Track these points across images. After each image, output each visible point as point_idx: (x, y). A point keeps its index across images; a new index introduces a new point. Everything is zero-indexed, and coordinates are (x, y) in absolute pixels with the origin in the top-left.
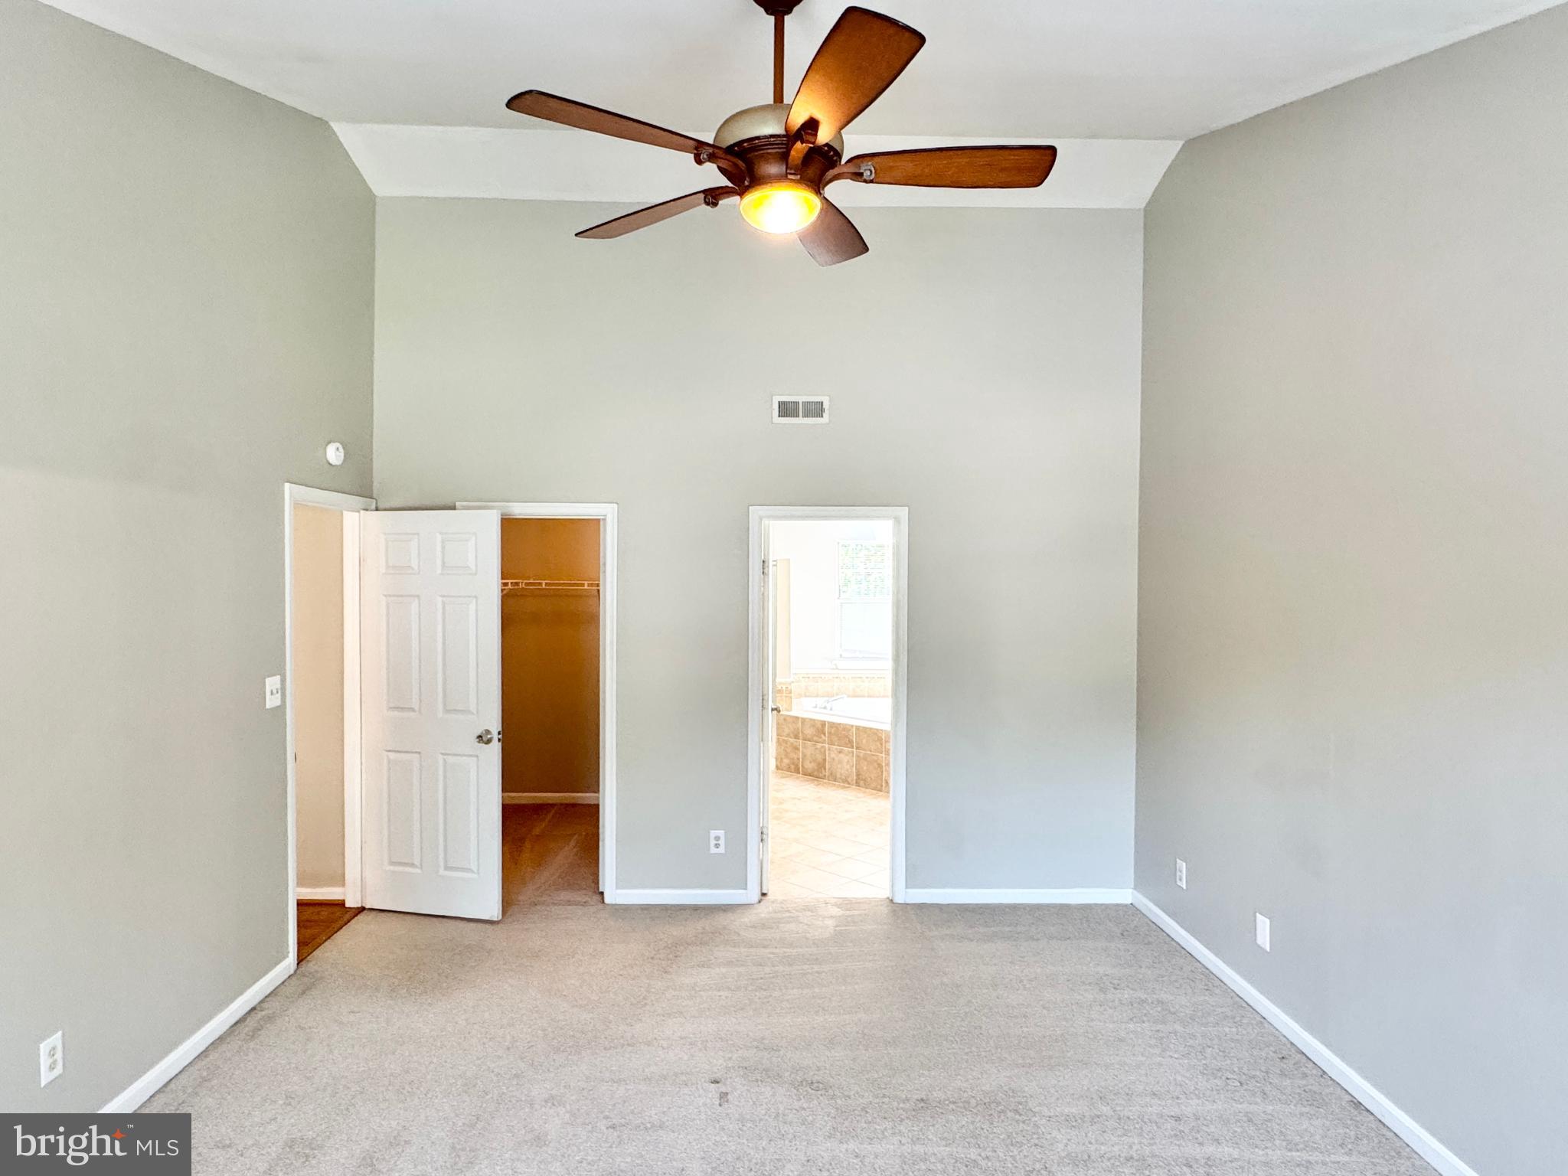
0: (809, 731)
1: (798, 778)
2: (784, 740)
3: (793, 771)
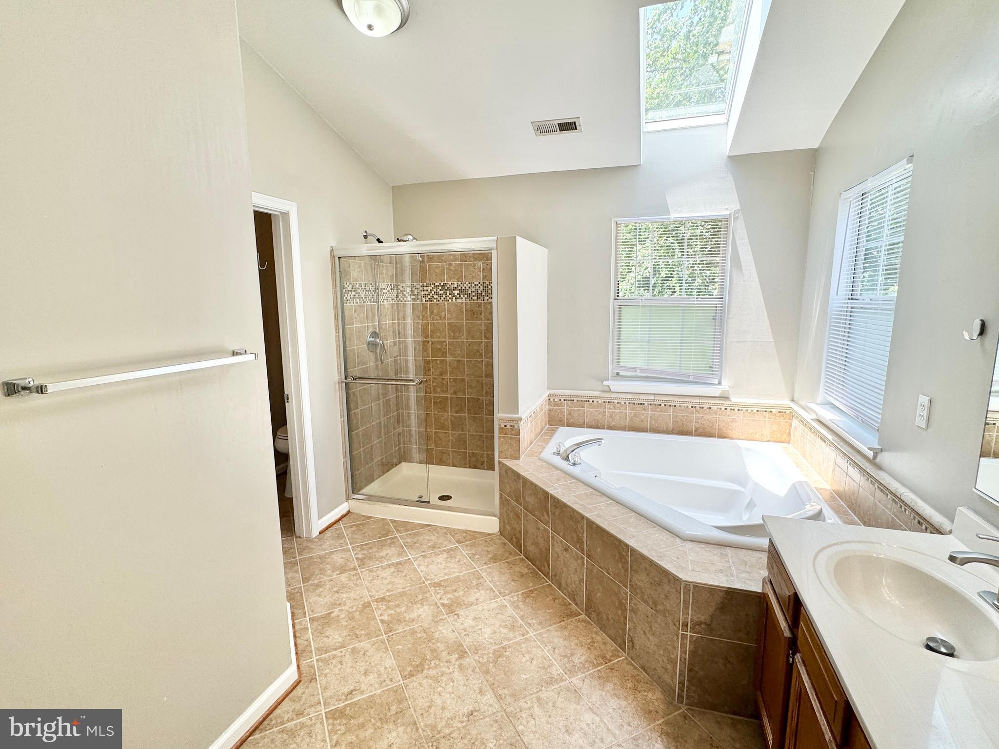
2: (506, 499)
3: (515, 544)
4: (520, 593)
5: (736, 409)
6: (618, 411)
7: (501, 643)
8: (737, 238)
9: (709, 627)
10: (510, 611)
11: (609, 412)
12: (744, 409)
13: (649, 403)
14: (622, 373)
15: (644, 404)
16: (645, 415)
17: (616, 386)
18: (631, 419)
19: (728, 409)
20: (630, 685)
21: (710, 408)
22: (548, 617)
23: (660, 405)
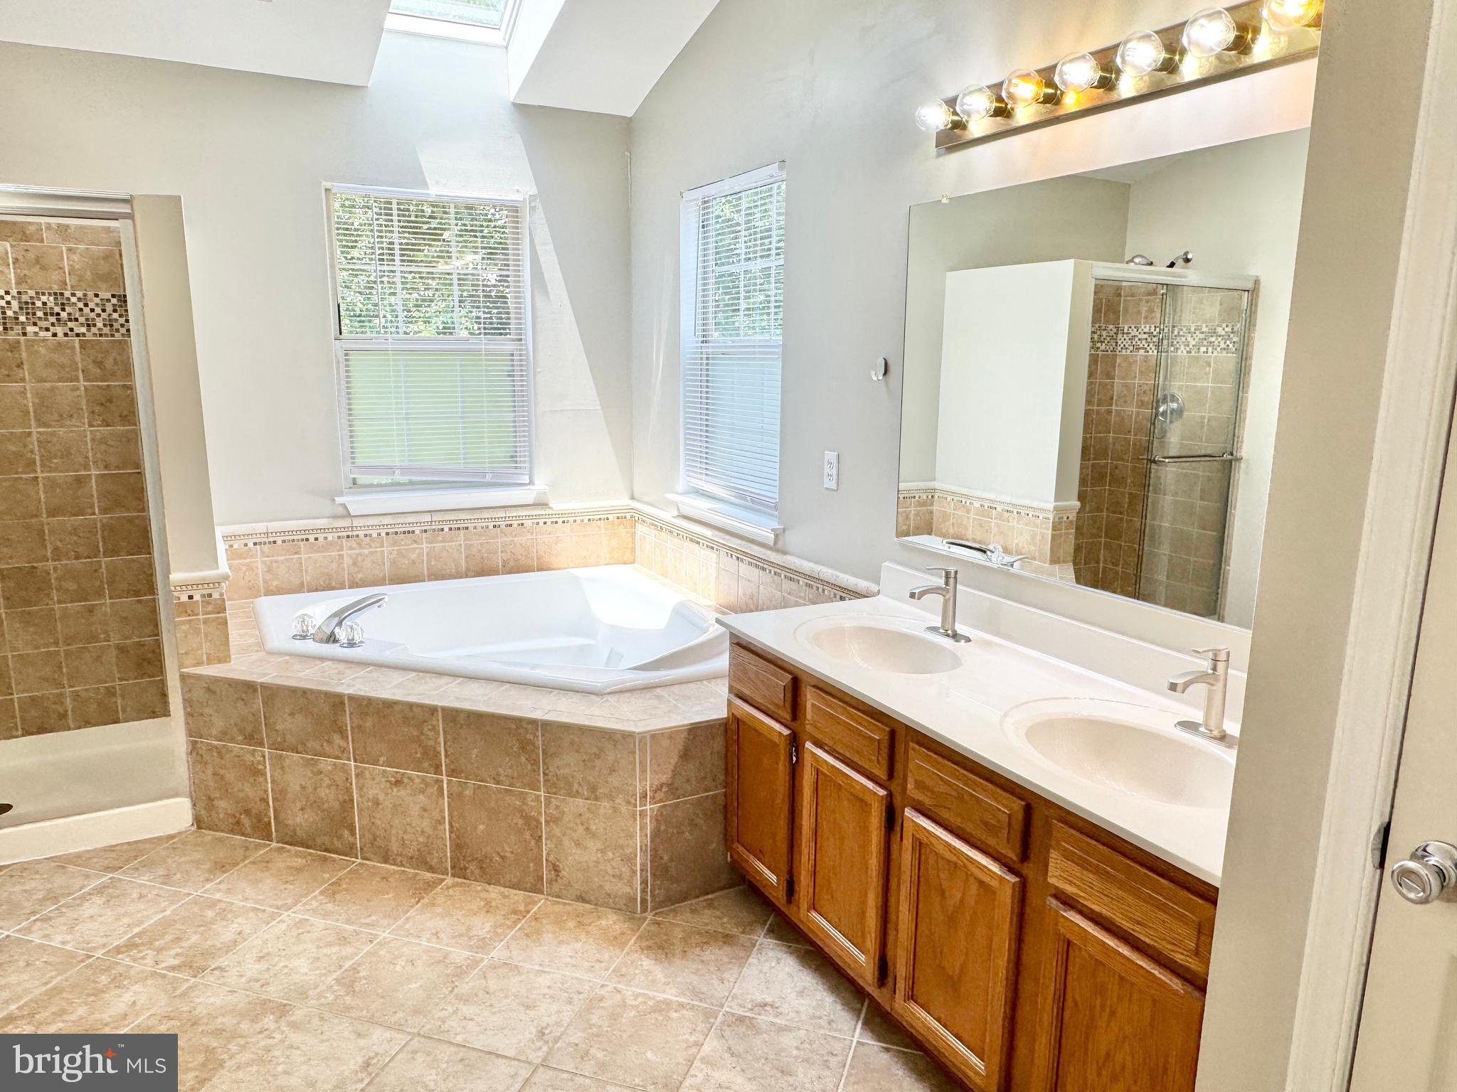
0: (289, 724)
1: (266, 863)
2: (211, 748)
3: (249, 830)
4: (317, 892)
5: (560, 521)
6: (366, 551)
7: (341, 967)
8: (537, 241)
9: (672, 789)
10: (320, 923)
11: (350, 556)
12: (571, 520)
13: (423, 528)
14: (363, 479)
15: (413, 532)
16: (417, 551)
17: (357, 503)
18: (393, 563)
19: (549, 521)
20: (571, 924)
21: (522, 524)
22: (393, 904)
23: (442, 530)
